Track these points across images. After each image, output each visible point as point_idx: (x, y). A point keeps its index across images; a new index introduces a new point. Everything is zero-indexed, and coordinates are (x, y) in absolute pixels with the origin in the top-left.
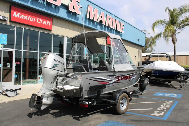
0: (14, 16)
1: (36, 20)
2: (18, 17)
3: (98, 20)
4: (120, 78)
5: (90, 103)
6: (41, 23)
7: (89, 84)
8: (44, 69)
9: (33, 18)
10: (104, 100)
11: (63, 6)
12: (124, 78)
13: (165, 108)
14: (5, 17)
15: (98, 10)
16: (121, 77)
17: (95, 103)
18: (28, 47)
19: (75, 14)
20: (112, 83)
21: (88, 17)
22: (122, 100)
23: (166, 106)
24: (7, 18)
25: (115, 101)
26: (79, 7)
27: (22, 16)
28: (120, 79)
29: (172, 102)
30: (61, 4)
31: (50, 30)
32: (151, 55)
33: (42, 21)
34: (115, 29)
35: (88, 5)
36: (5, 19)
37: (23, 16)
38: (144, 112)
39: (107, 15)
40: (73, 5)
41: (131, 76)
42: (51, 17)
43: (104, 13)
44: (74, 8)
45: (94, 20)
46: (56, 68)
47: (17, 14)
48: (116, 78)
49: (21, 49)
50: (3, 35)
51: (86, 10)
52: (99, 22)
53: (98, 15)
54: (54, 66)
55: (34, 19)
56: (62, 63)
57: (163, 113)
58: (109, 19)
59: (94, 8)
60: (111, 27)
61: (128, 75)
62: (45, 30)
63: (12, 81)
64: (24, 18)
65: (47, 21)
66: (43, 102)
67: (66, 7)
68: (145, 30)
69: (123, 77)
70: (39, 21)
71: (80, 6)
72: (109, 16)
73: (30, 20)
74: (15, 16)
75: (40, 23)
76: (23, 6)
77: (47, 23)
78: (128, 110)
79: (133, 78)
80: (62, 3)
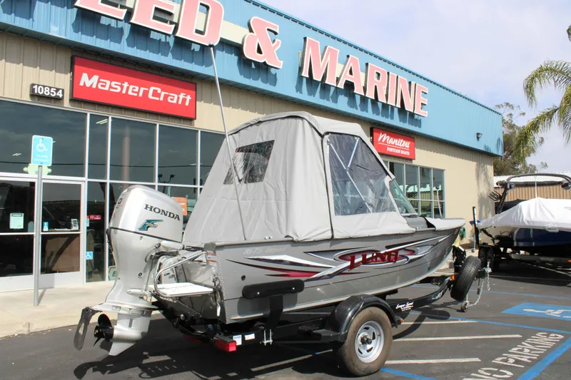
0: (81, 84)
1: (146, 93)
2: (94, 86)
3: (338, 80)
4: (359, 259)
5: (251, 337)
6: (162, 99)
7: (243, 278)
8: (115, 233)
9: (137, 88)
10: (305, 328)
11: (226, 45)
12: (376, 257)
13: (525, 359)
14: (57, 90)
15: (339, 51)
16: (364, 257)
17: (268, 339)
18: (126, 171)
19: (263, 68)
20: (329, 275)
21: (305, 74)
22: (367, 328)
23: (531, 350)
24: (63, 90)
25: (336, 334)
26: (276, 46)
27: (106, 83)
28: (359, 263)
29: (561, 337)
30: (220, 42)
31: (190, 120)
32: (511, 181)
33: (163, 93)
34: (399, 105)
35: (305, 39)
36: (58, 94)
37: (108, 82)
38: (443, 369)
39: (369, 64)
40: (258, 41)
41: (400, 253)
42: (194, 81)
43: (357, 60)
44: (259, 51)
45: (326, 82)
46: (151, 231)
47: (90, 78)
48: (343, 258)
49: (104, 177)
50: (41, 140)
51: (301, 52)
52: (341, 85)
53: (339, 67)
54: (145, 225)
55: (139, 90)
56: (172, 215)
57: (509, 374)
58: (376, 75)
59: (326, 47)
60: (382, 99)
61: (388, 247)
62: (174, 120)
63: (79, 270)
64: (110, 87)
65: (179, 94)
66: (116, 333)
67: (237, 49)
68: (507, 104)
69: (369, 256)
70: (155, 94)
71: (278, 42)
72: (375, 66)
73: (130, 93)
74: (84, 83)
75: (157, 99)
76: (108, 55)
77: (178, 98)
78: (387, 362)
79: (411, 257)
80: (221, 39)
